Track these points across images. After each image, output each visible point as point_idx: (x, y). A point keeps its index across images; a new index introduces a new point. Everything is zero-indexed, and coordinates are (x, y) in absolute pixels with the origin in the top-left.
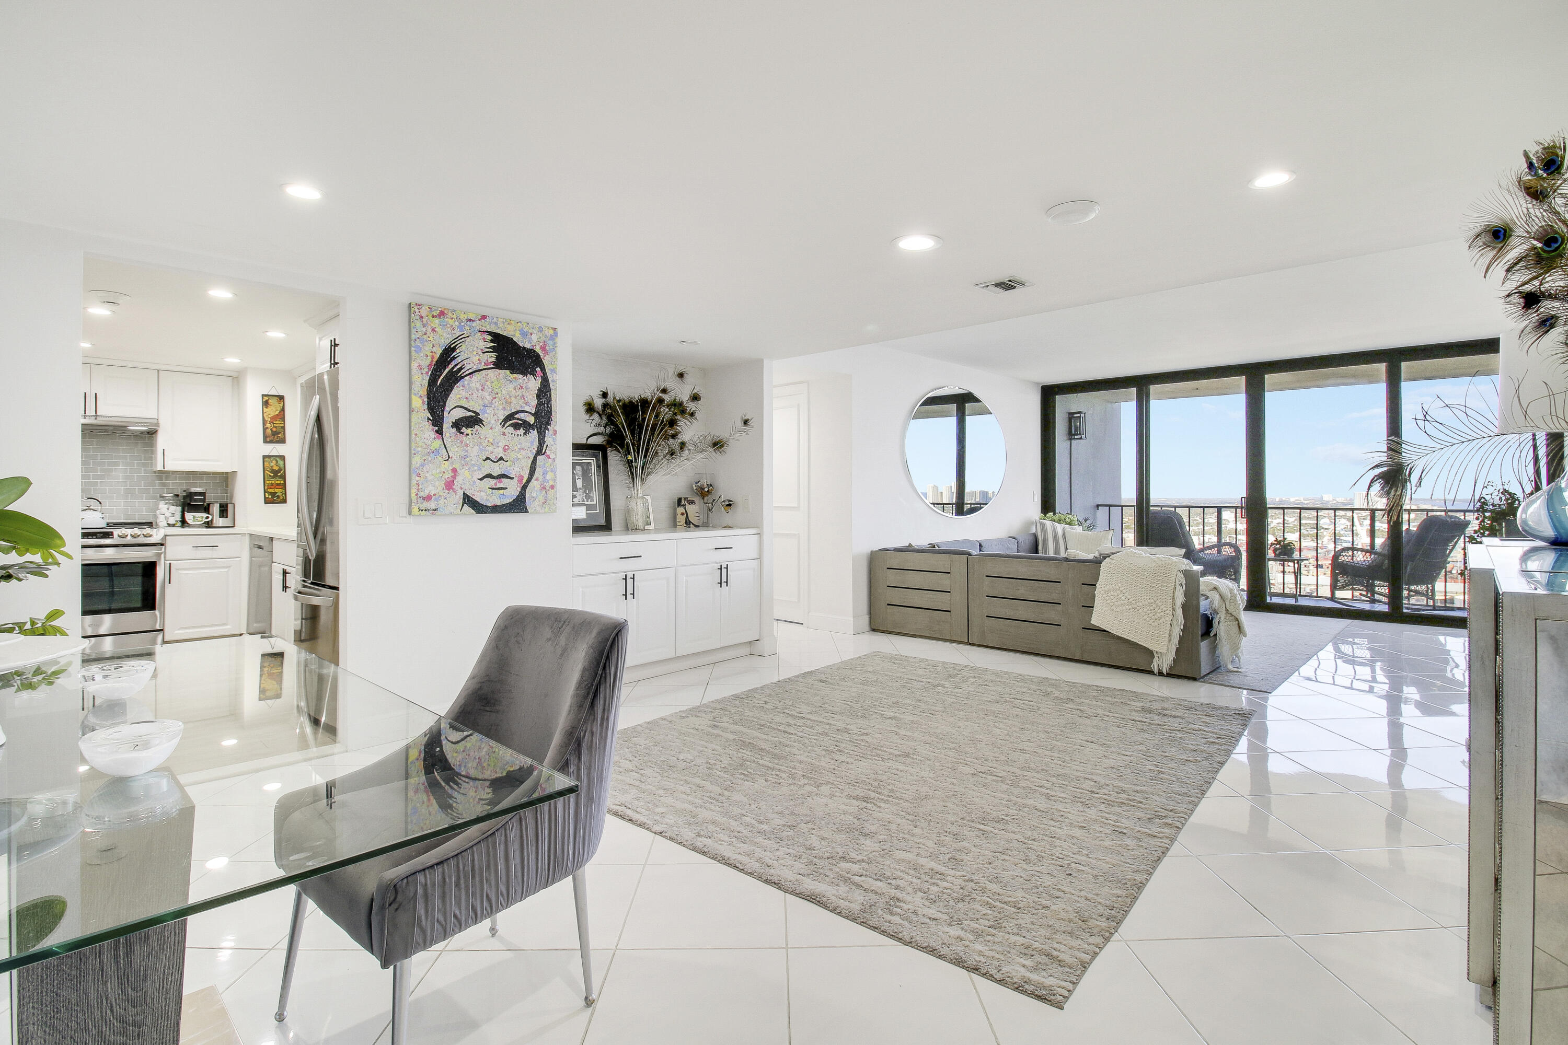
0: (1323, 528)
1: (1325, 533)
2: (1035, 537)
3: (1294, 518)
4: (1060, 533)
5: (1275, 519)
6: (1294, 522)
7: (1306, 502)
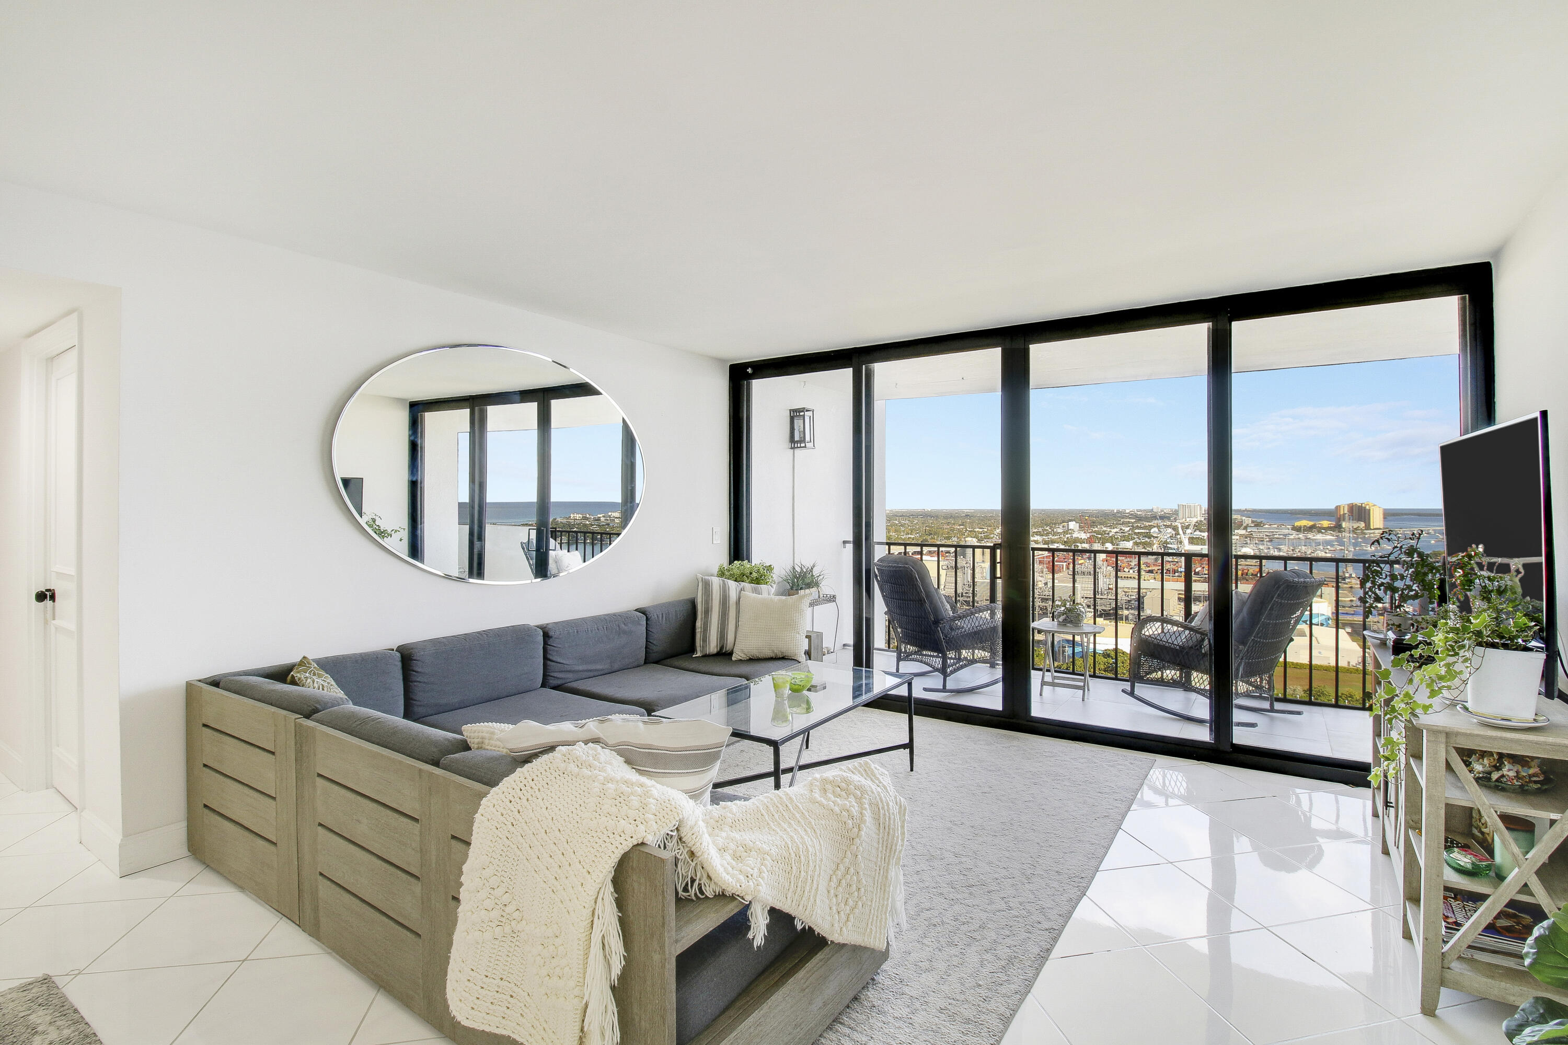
0: (1153, 537)
1: (1155, 541)
2: (693, 604)
3: (1129, 528)
4: (733, 596)
5: (1114, 528)
6: (1129, 531)
7: (1139, 513)
